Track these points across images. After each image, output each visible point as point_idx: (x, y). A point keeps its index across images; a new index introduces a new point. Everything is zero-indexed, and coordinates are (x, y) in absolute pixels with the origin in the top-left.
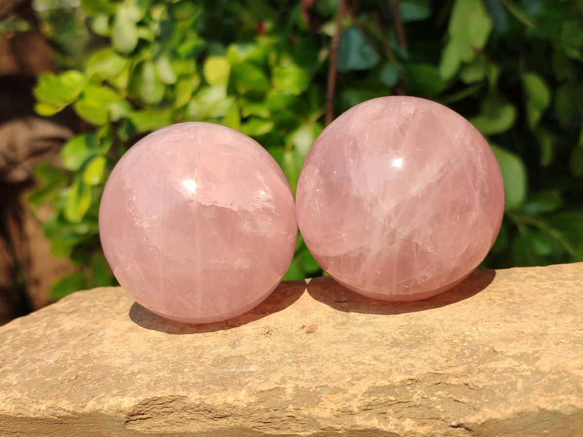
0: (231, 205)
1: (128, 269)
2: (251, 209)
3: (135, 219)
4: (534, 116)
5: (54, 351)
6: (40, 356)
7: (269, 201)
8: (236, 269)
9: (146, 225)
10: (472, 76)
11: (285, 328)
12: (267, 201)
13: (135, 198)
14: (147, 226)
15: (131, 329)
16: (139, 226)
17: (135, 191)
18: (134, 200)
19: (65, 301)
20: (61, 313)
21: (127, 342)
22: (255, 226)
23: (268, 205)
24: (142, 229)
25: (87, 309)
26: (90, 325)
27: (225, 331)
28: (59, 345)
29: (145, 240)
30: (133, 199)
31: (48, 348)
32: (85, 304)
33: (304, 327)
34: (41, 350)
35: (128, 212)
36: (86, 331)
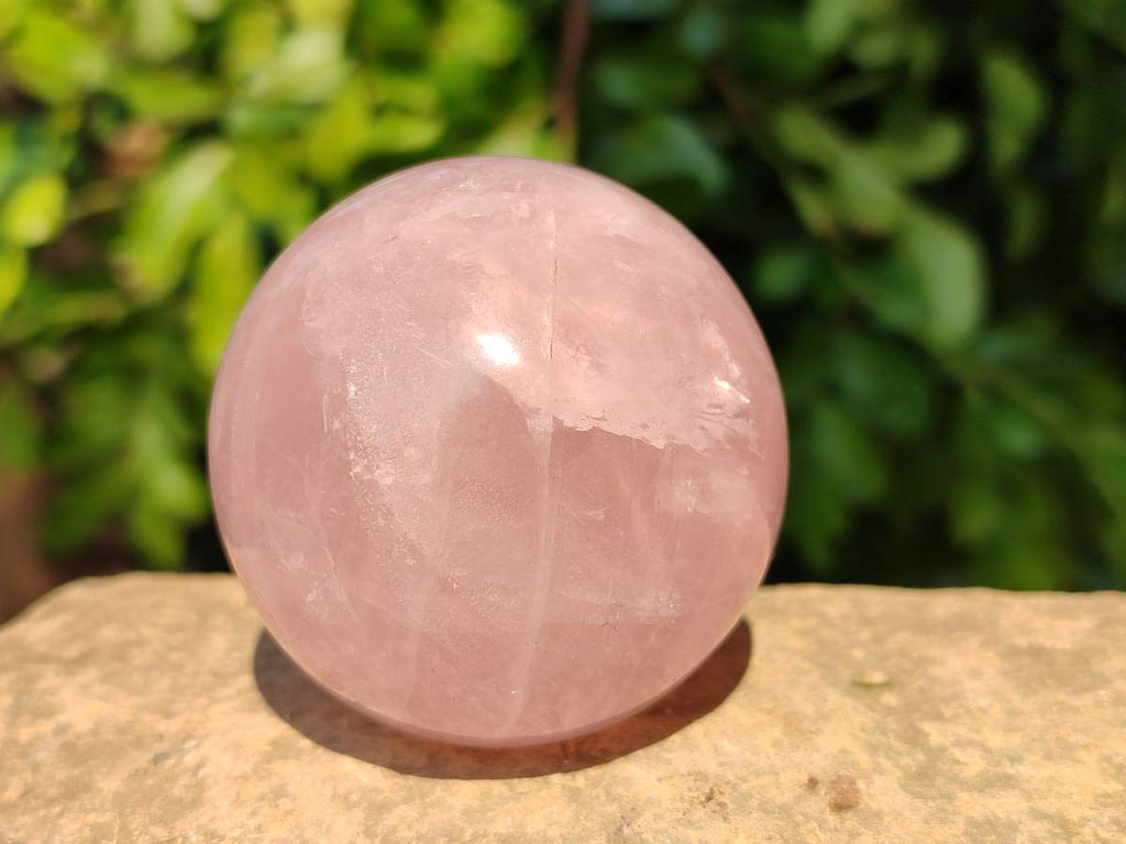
0: (645, 426)
1: (310, 598)
2: (700, 445)
3: (352, 456)
4: (1007, 146)
5: (61, 815)
6: (17, 830)
7: (743, 413)
8: (642, 619)
9: (386, 476)
10: (877, 50)
11: (754, 782)
12: (736, 416)
13: (352, 389)
14: (389, 481)
15: (278, 750)
16: (365, 478)
17: (353, 369)
18: (352, 395)
19: (48, 615)
20: (44, 659)
21: (285, 804)
22: (704, 493)
23: (741, 427)
24: (372, 485)
25: (120, 653)
26: (148, 718)
27: (568, 777)
28: (72, 792)
29: (380, 520)
30: (346, 390)
31: (36, 798)
32: (109, 633)
33: (813, 783)
34: (15, 806)
35: (330, 432)
36: (138, 743)
